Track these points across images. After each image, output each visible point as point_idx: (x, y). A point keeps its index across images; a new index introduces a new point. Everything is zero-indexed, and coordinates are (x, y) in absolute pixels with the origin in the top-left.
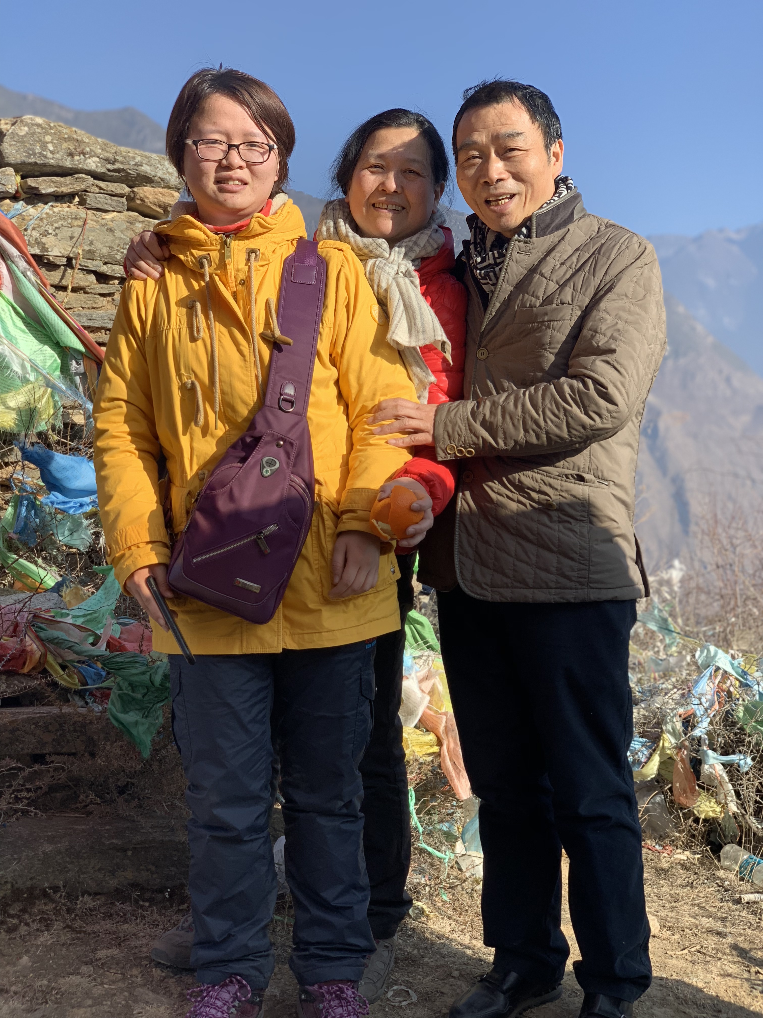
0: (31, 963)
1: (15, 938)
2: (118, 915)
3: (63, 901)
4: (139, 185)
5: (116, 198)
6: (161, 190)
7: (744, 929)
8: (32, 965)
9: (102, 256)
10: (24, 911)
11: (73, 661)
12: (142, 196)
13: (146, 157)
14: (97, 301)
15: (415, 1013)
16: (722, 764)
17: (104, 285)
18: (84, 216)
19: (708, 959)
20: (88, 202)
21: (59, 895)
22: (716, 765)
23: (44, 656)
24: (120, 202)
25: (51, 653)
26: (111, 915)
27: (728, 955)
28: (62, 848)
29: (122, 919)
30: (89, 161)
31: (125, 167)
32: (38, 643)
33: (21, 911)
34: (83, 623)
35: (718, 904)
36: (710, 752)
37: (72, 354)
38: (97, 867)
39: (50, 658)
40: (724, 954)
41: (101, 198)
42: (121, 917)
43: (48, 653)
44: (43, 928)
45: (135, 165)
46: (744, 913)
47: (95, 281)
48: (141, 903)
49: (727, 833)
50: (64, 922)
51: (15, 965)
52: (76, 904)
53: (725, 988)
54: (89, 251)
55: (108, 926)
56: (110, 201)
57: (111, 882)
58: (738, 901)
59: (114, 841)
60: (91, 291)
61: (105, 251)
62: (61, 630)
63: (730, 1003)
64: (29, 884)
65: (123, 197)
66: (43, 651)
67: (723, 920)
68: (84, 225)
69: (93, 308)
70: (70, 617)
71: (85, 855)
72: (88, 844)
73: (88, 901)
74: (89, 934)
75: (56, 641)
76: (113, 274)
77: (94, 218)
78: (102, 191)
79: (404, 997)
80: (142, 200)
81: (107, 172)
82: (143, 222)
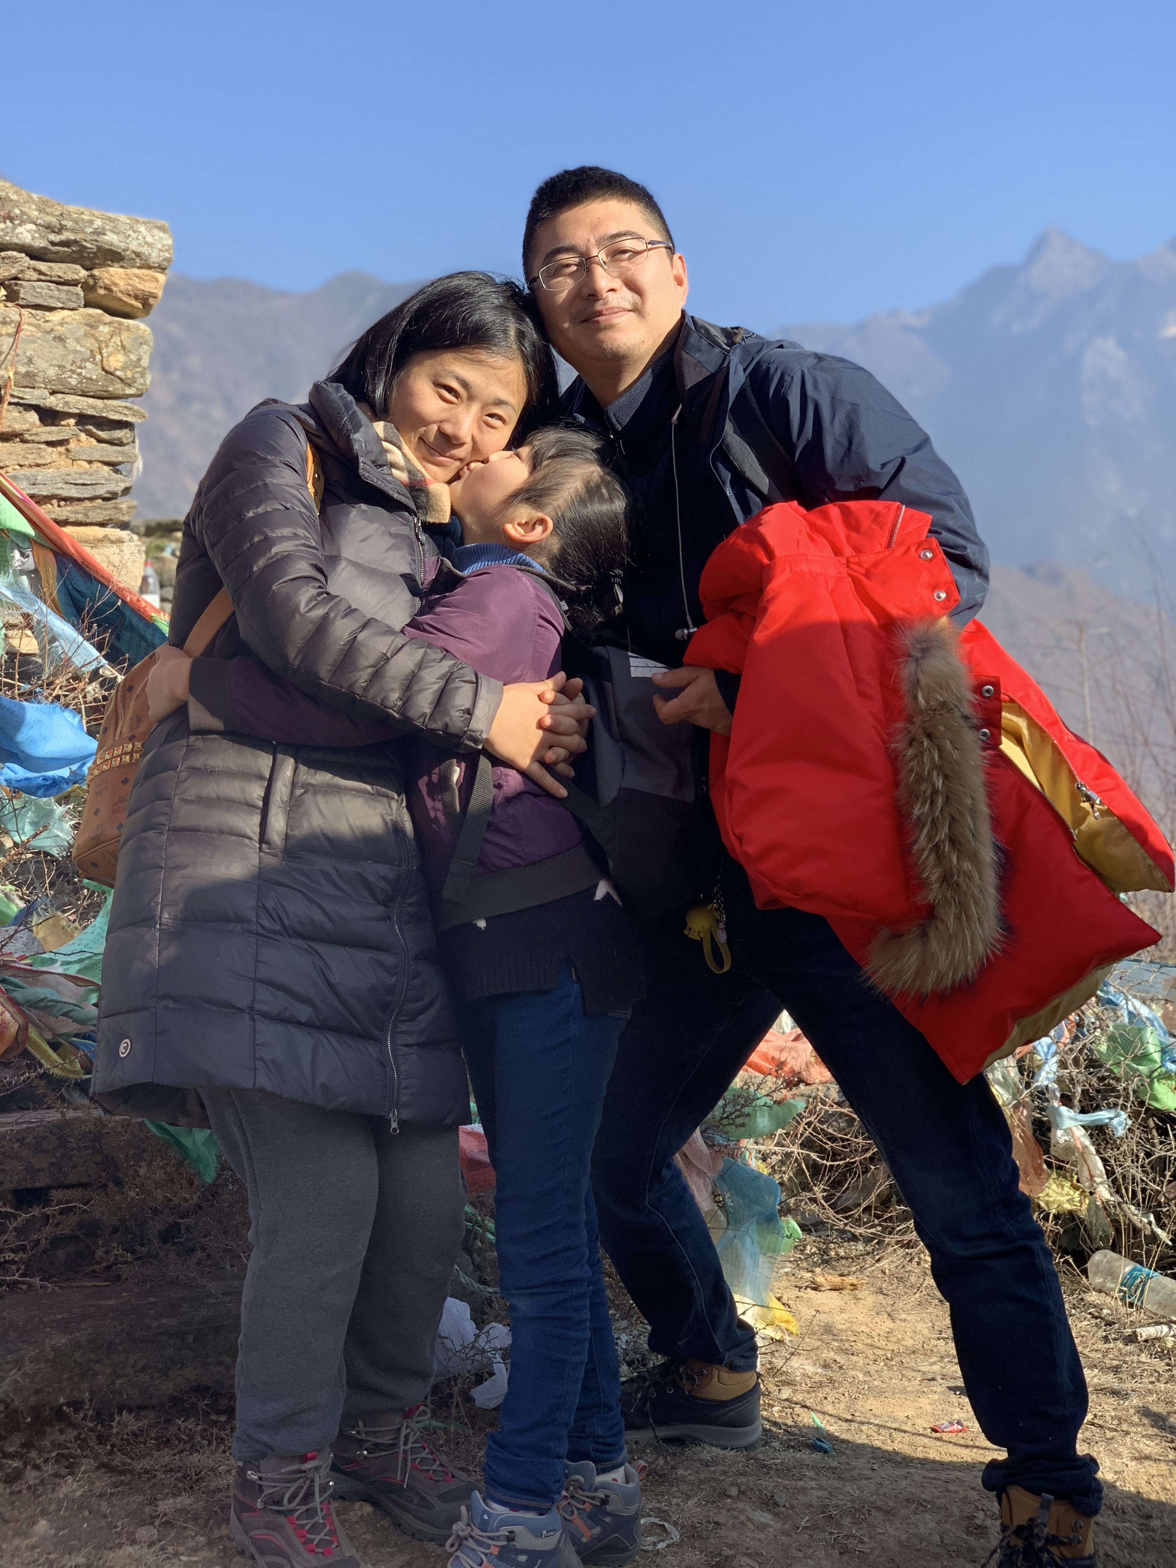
0: (53, 1531)
1: (20, 1492)
2: (180, 1440)
3: (91, 1425)
4: (100, 266)
5: (66, 288)
6: (136, 271)
7: (1152, 1383)
8: (56, 1535)
9: (47, 382)
10: (27, 1445)
11: (67, 1035)
12: (107, 282)
13: (109, 219)
14: (43, 454)
15: (683, 1560)
16: (1083, 1126)
17: (53, 428)
18: (16, 318)
19: (1109, 1434)
20: (22, 296)
21: (82, 1415)
22: (1074, 1129)
23: (22, 1029)
24: (73, 293)
25: (34, 1023)
26: (168, 1440)
27: (1137, 1425)
28: (83, 1339)
29: (188, 1446)
30: (20, 229)
31: (78, 237)
32: (12, 1009)
33: (23, 1446)
34: (79, 971)
35: (1101, 1346)
36: (1064, 1110)
37: (12, 541)
38: (139, 1366)
39: (33, 1033)
40: (1131, 1424)
41: (42, 288)
42: (185, 1443)
43: (30, 1025)
44: (64, 1471)
45: (93, 233)
46: (1143, 1358)
47: (38, 422)
48: (214, 1417)
49: (1094, 1234)
50: (96, 1459)
51: (26, 1535)
52: (111, 1427)
53: (1146, 1478)
54: (27, 375)
55: (167, 1459)
56: (56, 293)
57: (164, 1388)
58: (1132, 1339)
59: (165, 1321)
60: (33, 438)
61: (52, 372)
62: (45, 985)
63: (1161, 1503)
64: (33, 1400)
65: (76, 285)
66: (21, 1020)
67: (1116, 1370)
68: (17, 332)
69: (38, 465)
70: (58, 964)
71: (120, 1347)
72: (123, 1329)
73: (130, 1422)
74: (139, 1474)
75: (42, 1004)
76: (66, 409)
77: (33, 320)
78: (43, 278)
79: (658, 1535)
80: (107, 288)
81: (50, 247)
82: (110, 323)
